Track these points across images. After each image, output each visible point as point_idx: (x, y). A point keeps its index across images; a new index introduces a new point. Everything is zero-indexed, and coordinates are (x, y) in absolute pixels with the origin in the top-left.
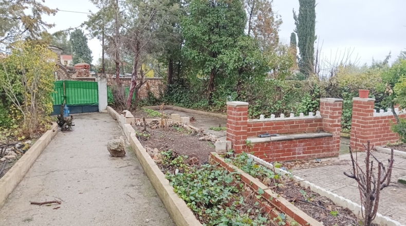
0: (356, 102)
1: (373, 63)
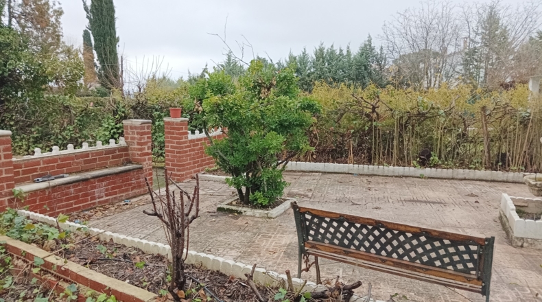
0: (169, 123)
1: (189, 77)
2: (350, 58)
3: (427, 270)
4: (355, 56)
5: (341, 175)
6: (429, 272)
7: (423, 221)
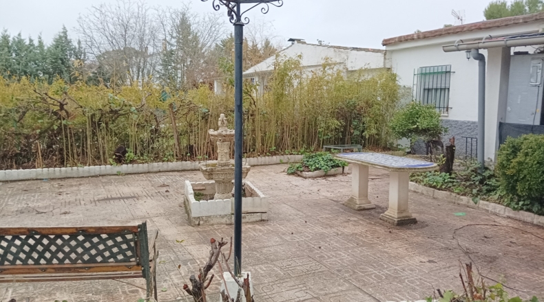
2: (43, 50)
3: (90, 268)
4: (49, 48)
5: (27, 183)
6: (92, 270)
7: (113, 217)
